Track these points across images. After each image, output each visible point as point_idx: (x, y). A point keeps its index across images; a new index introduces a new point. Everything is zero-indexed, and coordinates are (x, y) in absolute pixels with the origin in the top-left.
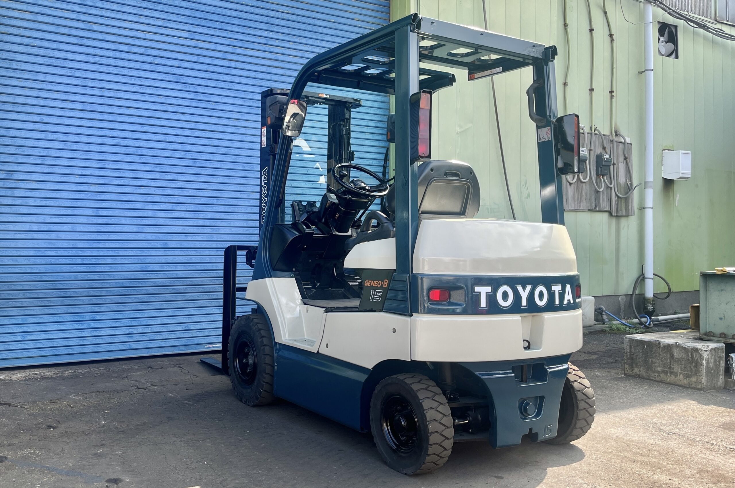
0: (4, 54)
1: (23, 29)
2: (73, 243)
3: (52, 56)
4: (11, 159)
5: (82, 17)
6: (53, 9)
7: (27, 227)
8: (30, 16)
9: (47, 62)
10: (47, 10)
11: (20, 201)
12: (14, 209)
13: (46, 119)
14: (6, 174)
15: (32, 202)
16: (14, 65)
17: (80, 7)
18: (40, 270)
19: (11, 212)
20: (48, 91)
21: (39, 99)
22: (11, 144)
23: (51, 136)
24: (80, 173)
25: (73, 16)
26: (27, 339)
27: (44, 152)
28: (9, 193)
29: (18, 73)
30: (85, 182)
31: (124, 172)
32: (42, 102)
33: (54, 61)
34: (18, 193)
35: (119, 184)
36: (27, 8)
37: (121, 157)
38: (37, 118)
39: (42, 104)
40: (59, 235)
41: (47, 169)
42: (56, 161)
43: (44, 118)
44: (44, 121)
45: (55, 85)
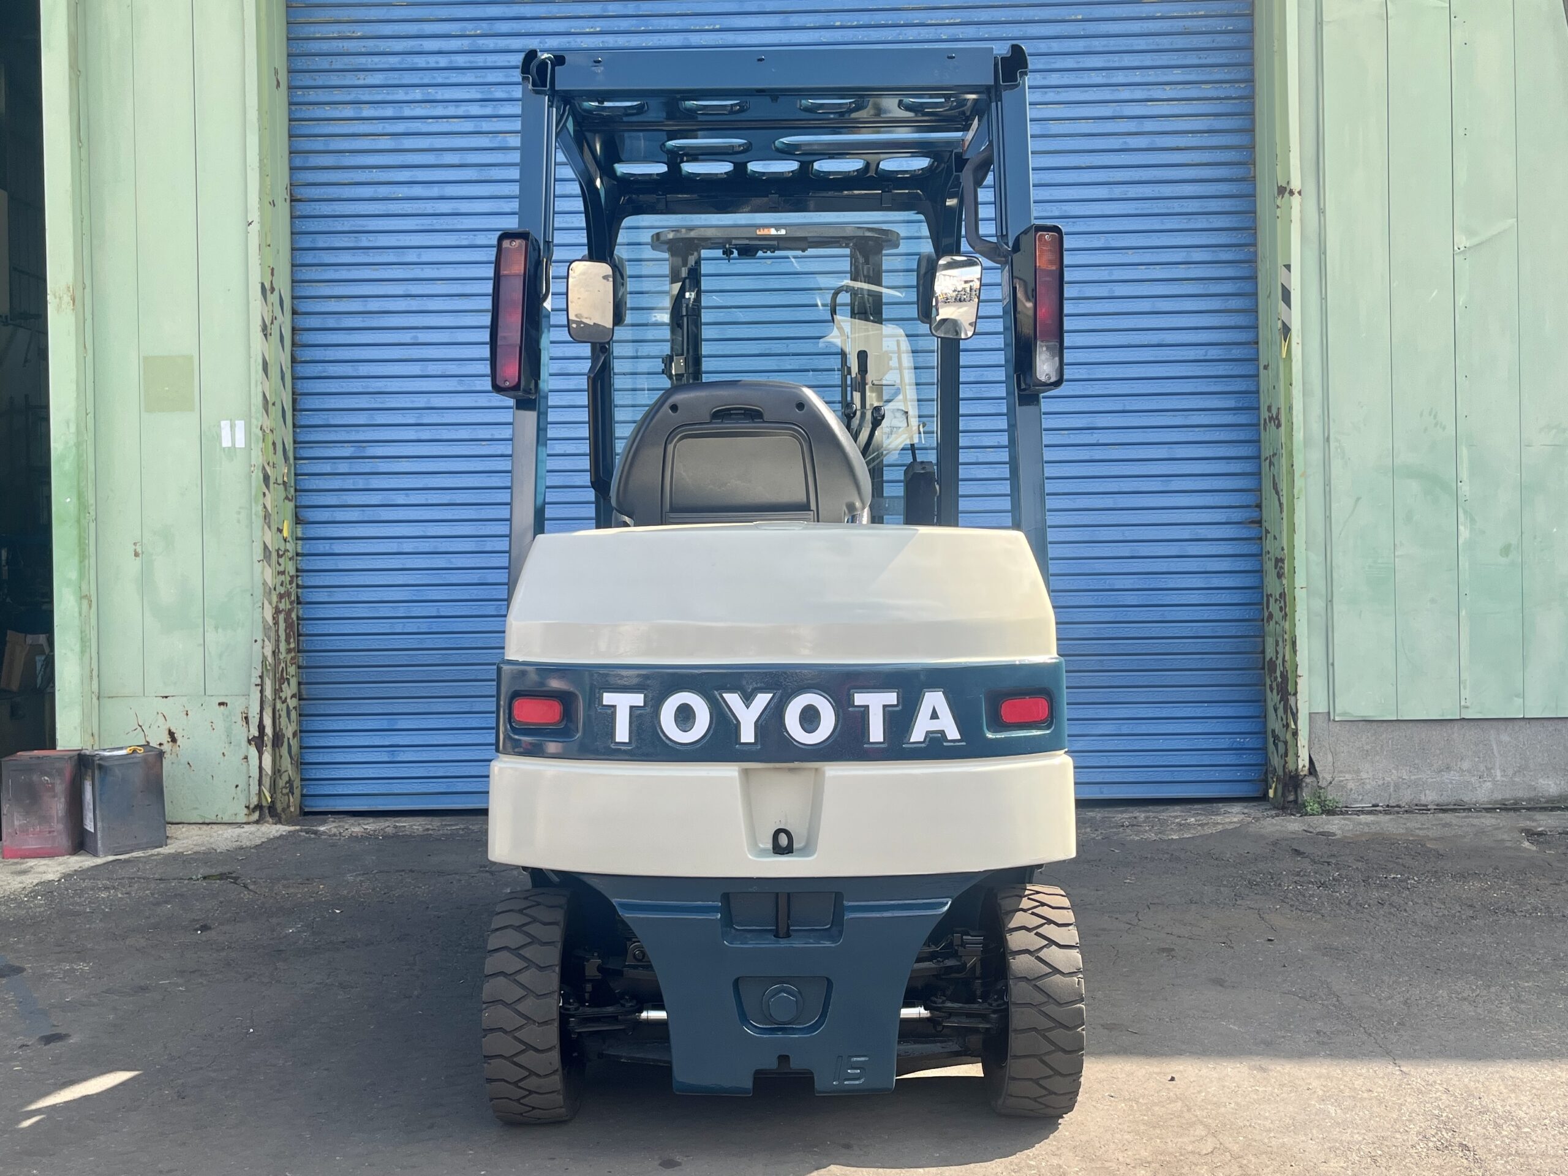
0: (346, 223)
1: (378, 170)
2: (479, 576)
3: (431, 211)
4: (362, 418)
5: (486, 126)
6: (430, 120)
7: (392, 546)
8: (389, 142)
9: (423, 225)
10: (419, 124)
11: (380, 497)
12: (369, 514)
13: (423, 336)
14: (353, 449)
15: (400, 498)
16: (364, 240)
17: (482, 106)
18: (419, 627)
19: (366, 519)
20: (424, 282)
21: (409, 298)
22: (361, 390)
23: (433, 369)
24: (489, 437)
25: (468, 126)
26: (399, 759)
27: (421, 401)
28: (360, 482)
29: (371, 255)
30: (499, 452)
31: (576, 428)
32: (414, 305)
33: (435, 221)
34: (376, 482)
35: (568, 452)
36: (384, 128)
37: (569, 397)
38: (407, 337)
39: (414, 309)
40: (452, 560)
41: (426, 434)
42: (443, 416)
43: (419, 335)
44: (420, 341)
45: (438, 269)
